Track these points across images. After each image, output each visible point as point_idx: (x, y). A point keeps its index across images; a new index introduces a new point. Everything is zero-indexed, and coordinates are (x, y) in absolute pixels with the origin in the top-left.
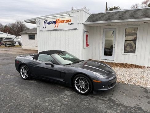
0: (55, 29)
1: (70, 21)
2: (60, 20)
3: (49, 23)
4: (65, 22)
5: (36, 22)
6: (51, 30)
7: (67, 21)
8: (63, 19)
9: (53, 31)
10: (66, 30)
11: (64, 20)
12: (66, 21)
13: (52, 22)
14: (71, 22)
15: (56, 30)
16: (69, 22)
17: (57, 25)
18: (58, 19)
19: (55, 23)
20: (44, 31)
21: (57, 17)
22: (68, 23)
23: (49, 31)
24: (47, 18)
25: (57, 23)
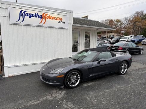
0: (41, 24)
1: (61, 19)
2: (48, 15)
3: (30, 16)
6: (34, 26)
7: (58, 19)
8: (52, 15)
9: (37, 26)
10: (56, 28)
11: (54, 17)
12: (56, 18)
13: (36, 15)
15: (42, 27)
16: (60, 21)
17: (44, 21)
18: (46, 13)
19: (41, 18)
20: (20, 25)
21: (44, 11)
22: (59, 21)
23: (29, 26)
24: (26, 8)
25: (44, 18)
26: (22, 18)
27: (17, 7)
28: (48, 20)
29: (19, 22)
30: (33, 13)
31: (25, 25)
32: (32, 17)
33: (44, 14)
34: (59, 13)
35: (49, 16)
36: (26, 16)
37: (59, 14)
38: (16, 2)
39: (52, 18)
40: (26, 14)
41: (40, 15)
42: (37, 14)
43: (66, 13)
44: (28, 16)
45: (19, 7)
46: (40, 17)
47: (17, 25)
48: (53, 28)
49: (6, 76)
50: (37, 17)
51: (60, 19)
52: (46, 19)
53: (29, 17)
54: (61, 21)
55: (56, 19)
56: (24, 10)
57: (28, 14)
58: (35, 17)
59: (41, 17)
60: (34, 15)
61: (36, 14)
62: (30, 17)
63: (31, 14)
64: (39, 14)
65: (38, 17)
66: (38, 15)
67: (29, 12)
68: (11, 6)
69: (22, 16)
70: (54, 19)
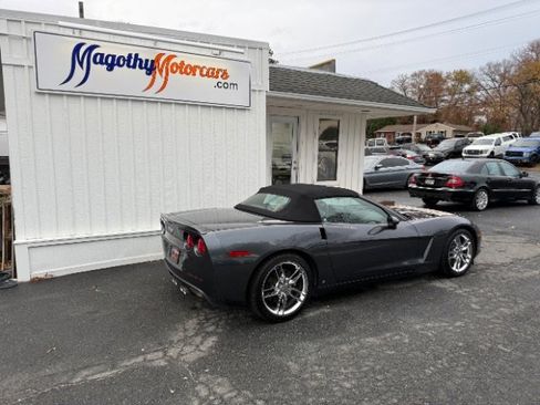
0: (151, 93)
1: (225, 76)
2: (177, 61)
3: (112, 63)
4: (201, 75)
6: (124, 99)
7: (212, 73)
8: (190, 60)
9: (137, 100)
10: (205, 106)
11: (196, 66)
12: (205, 71)
13: (132, 61)
14: (229, 81)
15: (152, 101)
16: (220, 79)
17: (159, 80)
18: (168, 54)
19: (150, 71)
20: (72, 95)
21: (160, 45)
22: (215, 81)
23: (106, 98)
24: (96, 36)
25: (161, 71)
26: (80, 73)
27: (61, 31)
28: (175, 78)
29: (70, 86)
30: (121, 51)
31: (92, 97)
32: (116, 68)
33: (160, 55)
34: (218, 52)
35: (179, 62)
36: (95, 62)
37: (216, 56)
38: (82, 16)
40: (96, 55)
41: (147, 61)
42: (136, 55)
43: (242, 50)
45: (70, 32)
46: (146, 67)
47: (62, 95)
48: (194, 105)
49: (23, 275)
50: (134, 67)
51: (221, 73)
53: (105, 66)
54: (223, 81)
55: (207, 75)
57: (102, 55)
58: (129, 66)
59: (151, 68)
60: (124, 60)
61: (130, 56)
62: (110, 68)
63: (114, 57)
64: (142, 56)
65: (141, 67)
66: (141, 60)
67: (105, 49)
68: (43, 28)
69: (81, 64)
70: (198, 72)
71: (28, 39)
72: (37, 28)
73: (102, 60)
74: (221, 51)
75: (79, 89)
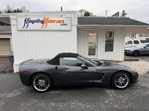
0: (43, 29)
3: (33, 22)
4: (56, 22)
5: (10, 19)
6: (36, 31)
7: (59, 22)
8: (53, 19)
9: (40, 31)
10: (58, 31)
13: (38, 21)
14: (64, 23)
15: (43, 31)
16: (62, 23)
17: (45, 25)
19: (43, 23)
20: (25, 31)
21: (45, 16)
22: (60, 24)
23: (32, 31)
24: (29, 16)
26: (26, 25)
28: (49, 24)
29: (24, 28)
30: (36, 19)
33: (45, 19)
34: (61, 16)
36: (29, 22)
37: (60, 17)
39: (53, 22)
41: (42, 20)
42: (39, 19)
44: (31, 22)
45: (24, 16)
46: (41, 22)
48: (54, 31)
50: (39, 22)
51: (62, 21)
52: (47, 24)
54: (63, 24)
55: (58, 22)
56: (28, 18)
57: (31, 20)
58: (37, 22)
62: (33, 23)
63: (34, 20)
64: (40, 19)
65: (40, 22)
66: (40, 21)
67: (32, 19)
68: (18, 16)
69: (26, 23)
70: (55, 22)
71: (16, 19)
72: (17, 16)
73: (31, 21)
74: (62, 15)
75: (26, 29)
